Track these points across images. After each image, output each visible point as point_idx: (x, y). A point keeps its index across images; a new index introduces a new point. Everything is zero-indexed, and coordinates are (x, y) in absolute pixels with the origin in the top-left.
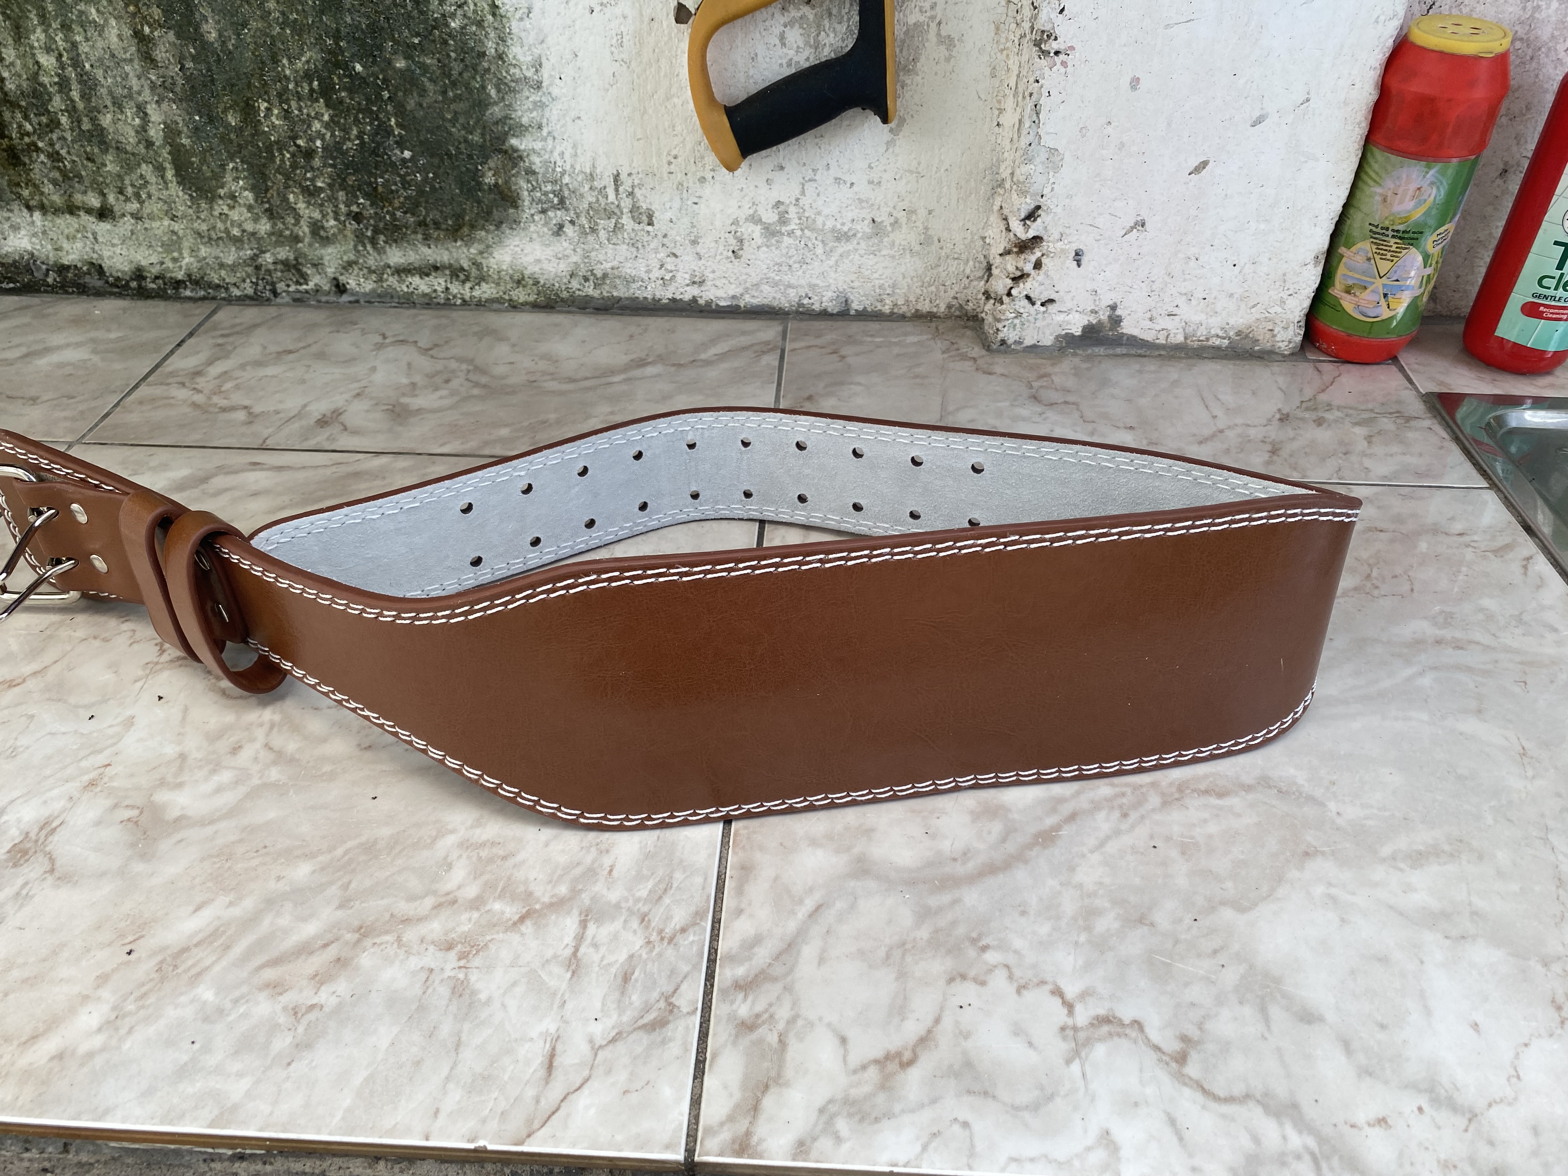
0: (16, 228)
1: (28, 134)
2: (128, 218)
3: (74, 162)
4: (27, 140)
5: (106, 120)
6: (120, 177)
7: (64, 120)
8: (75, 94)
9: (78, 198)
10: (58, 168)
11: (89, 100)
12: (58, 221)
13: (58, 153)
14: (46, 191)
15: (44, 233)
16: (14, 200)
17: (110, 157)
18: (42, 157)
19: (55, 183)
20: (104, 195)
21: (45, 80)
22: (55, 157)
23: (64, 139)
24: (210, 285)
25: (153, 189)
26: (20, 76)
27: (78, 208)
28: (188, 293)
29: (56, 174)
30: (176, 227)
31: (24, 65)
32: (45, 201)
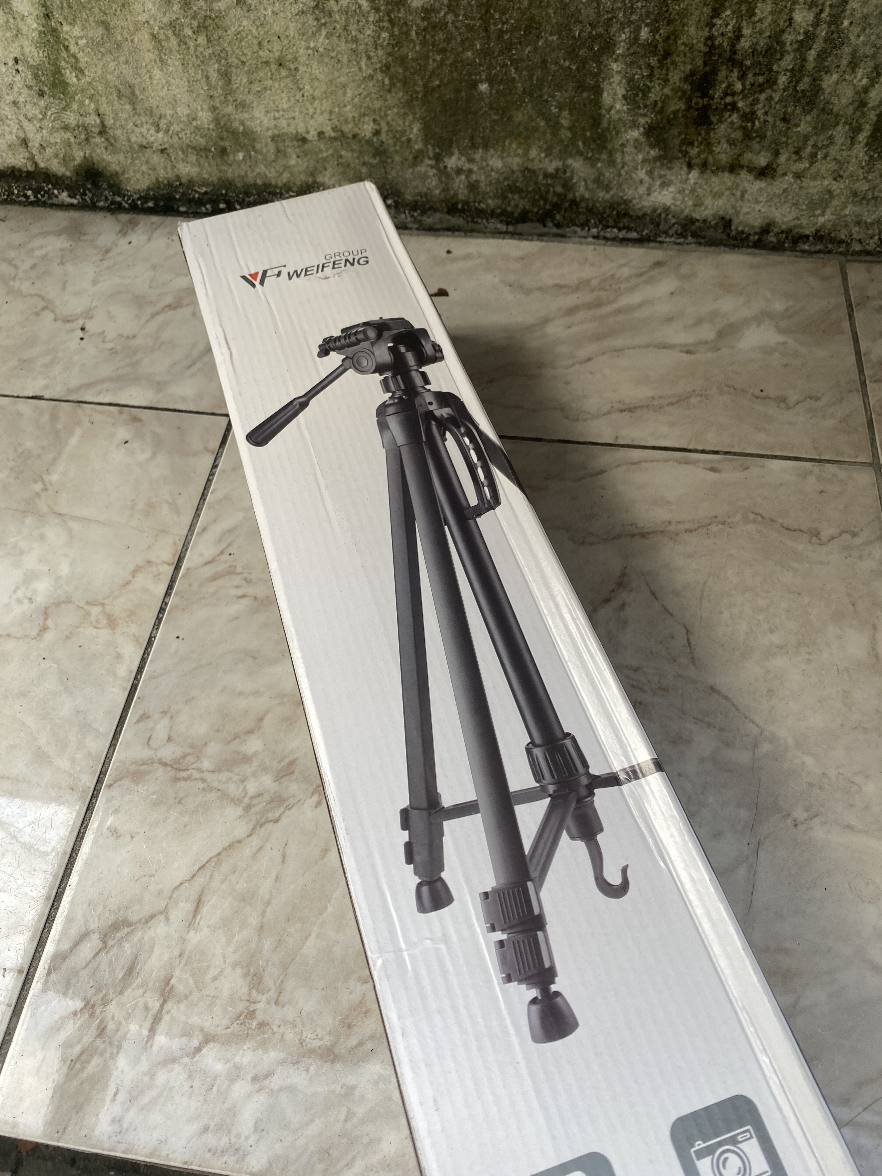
0: (664, 185)
1: (733, 94)
2: (789, 178)
3: (766, 121)
4: (729, 99)
5: (828, 82)
6: (806, 138)
7: (782, 80)
8: (812, 55)
9: (748, 156)
10: (744, 128)
11: (824, 60)
12: (714, 179)
13: (754, 113)
14: (717, 149)
15: (693, 191)
16: (678, 158)
17: (809, 118)
18: (735, 117)
19: (732, 143)
20: (777, 154)
21: (788, 37)
22: (749, 116)
23: (770, 99)
24: (832, 240)
25: (833, 151)
26: (761, 33)
27: (742, 167)
28: (806, 247)
29: (738, 135)
30: (835, 186)
31: (774, 22)
32: (710, 158)
